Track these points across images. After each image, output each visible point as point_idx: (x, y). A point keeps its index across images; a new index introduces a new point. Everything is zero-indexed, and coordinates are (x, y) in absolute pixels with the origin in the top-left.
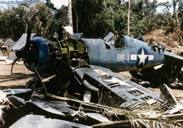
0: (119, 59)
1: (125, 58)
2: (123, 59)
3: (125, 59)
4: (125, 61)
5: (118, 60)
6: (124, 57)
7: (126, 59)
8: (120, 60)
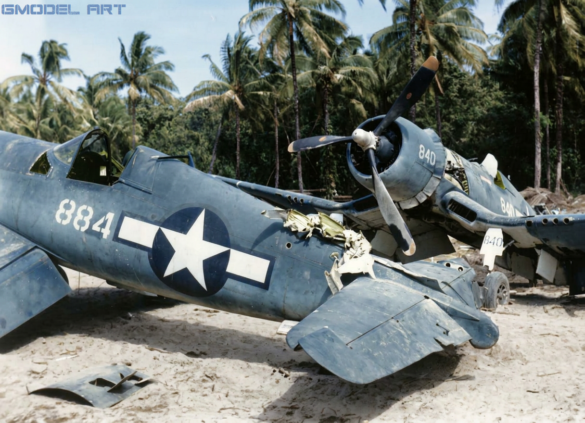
0: (64, 217)
1: (93, 222)
2: (81, 223)
3: (91, 226)
4: (90, 231)
5: (58, 220)
6: (90, 216)
7: (96, 228)
8: (65, 222)
